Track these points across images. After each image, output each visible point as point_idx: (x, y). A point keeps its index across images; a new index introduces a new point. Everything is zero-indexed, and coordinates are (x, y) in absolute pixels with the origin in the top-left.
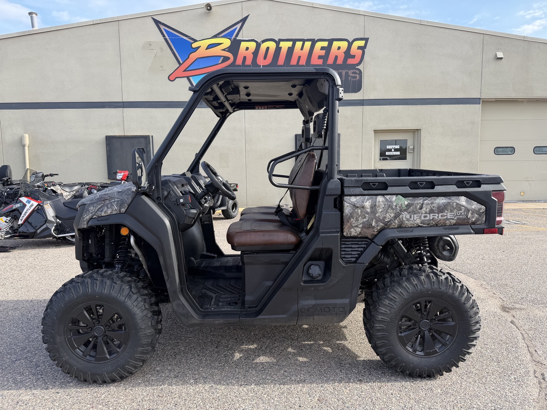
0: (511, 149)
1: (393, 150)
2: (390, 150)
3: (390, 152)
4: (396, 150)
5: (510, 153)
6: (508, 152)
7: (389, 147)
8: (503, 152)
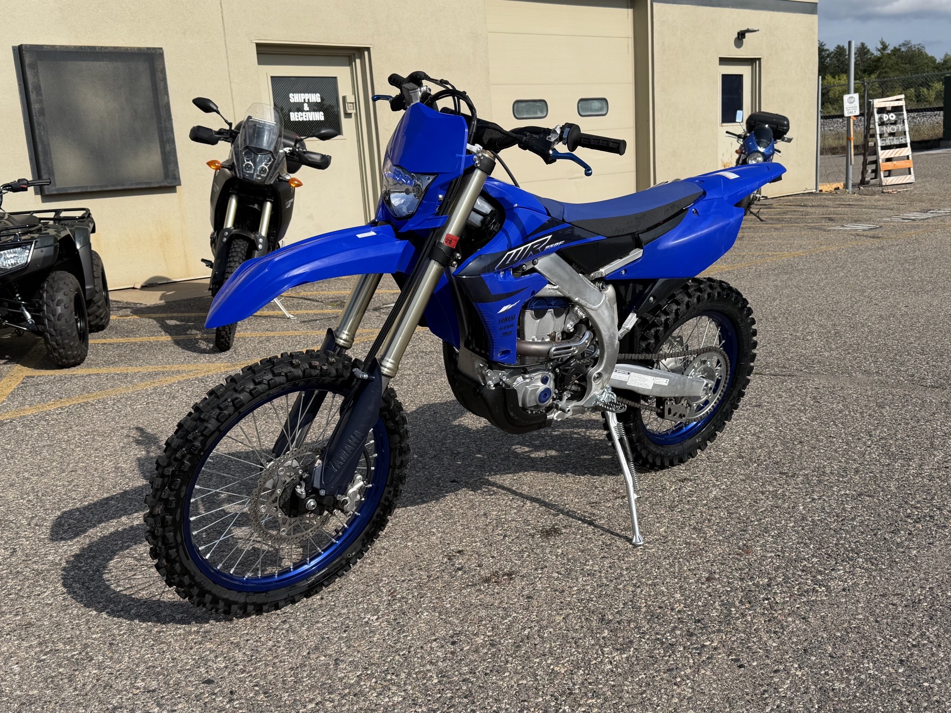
0: (540, 105)
1: (306, 107)
2: (299, 108)
3: (300, 113)
4: (315, 107)
5: (539, 115)
6: (535, 112)
7: (295, 98)
8: (528, 111)
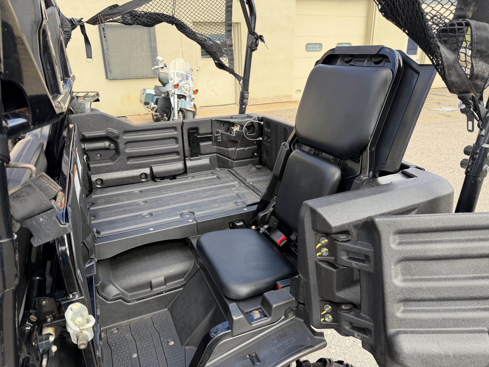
0: (319, 45)
5: (318, 49)
6: (316, 48)
8: (313, 48)
